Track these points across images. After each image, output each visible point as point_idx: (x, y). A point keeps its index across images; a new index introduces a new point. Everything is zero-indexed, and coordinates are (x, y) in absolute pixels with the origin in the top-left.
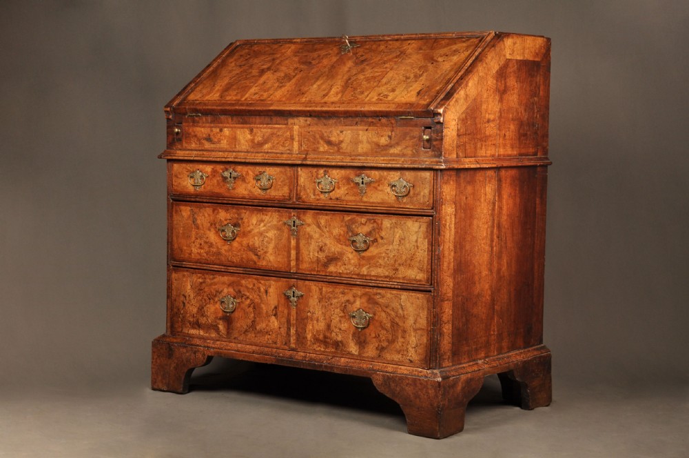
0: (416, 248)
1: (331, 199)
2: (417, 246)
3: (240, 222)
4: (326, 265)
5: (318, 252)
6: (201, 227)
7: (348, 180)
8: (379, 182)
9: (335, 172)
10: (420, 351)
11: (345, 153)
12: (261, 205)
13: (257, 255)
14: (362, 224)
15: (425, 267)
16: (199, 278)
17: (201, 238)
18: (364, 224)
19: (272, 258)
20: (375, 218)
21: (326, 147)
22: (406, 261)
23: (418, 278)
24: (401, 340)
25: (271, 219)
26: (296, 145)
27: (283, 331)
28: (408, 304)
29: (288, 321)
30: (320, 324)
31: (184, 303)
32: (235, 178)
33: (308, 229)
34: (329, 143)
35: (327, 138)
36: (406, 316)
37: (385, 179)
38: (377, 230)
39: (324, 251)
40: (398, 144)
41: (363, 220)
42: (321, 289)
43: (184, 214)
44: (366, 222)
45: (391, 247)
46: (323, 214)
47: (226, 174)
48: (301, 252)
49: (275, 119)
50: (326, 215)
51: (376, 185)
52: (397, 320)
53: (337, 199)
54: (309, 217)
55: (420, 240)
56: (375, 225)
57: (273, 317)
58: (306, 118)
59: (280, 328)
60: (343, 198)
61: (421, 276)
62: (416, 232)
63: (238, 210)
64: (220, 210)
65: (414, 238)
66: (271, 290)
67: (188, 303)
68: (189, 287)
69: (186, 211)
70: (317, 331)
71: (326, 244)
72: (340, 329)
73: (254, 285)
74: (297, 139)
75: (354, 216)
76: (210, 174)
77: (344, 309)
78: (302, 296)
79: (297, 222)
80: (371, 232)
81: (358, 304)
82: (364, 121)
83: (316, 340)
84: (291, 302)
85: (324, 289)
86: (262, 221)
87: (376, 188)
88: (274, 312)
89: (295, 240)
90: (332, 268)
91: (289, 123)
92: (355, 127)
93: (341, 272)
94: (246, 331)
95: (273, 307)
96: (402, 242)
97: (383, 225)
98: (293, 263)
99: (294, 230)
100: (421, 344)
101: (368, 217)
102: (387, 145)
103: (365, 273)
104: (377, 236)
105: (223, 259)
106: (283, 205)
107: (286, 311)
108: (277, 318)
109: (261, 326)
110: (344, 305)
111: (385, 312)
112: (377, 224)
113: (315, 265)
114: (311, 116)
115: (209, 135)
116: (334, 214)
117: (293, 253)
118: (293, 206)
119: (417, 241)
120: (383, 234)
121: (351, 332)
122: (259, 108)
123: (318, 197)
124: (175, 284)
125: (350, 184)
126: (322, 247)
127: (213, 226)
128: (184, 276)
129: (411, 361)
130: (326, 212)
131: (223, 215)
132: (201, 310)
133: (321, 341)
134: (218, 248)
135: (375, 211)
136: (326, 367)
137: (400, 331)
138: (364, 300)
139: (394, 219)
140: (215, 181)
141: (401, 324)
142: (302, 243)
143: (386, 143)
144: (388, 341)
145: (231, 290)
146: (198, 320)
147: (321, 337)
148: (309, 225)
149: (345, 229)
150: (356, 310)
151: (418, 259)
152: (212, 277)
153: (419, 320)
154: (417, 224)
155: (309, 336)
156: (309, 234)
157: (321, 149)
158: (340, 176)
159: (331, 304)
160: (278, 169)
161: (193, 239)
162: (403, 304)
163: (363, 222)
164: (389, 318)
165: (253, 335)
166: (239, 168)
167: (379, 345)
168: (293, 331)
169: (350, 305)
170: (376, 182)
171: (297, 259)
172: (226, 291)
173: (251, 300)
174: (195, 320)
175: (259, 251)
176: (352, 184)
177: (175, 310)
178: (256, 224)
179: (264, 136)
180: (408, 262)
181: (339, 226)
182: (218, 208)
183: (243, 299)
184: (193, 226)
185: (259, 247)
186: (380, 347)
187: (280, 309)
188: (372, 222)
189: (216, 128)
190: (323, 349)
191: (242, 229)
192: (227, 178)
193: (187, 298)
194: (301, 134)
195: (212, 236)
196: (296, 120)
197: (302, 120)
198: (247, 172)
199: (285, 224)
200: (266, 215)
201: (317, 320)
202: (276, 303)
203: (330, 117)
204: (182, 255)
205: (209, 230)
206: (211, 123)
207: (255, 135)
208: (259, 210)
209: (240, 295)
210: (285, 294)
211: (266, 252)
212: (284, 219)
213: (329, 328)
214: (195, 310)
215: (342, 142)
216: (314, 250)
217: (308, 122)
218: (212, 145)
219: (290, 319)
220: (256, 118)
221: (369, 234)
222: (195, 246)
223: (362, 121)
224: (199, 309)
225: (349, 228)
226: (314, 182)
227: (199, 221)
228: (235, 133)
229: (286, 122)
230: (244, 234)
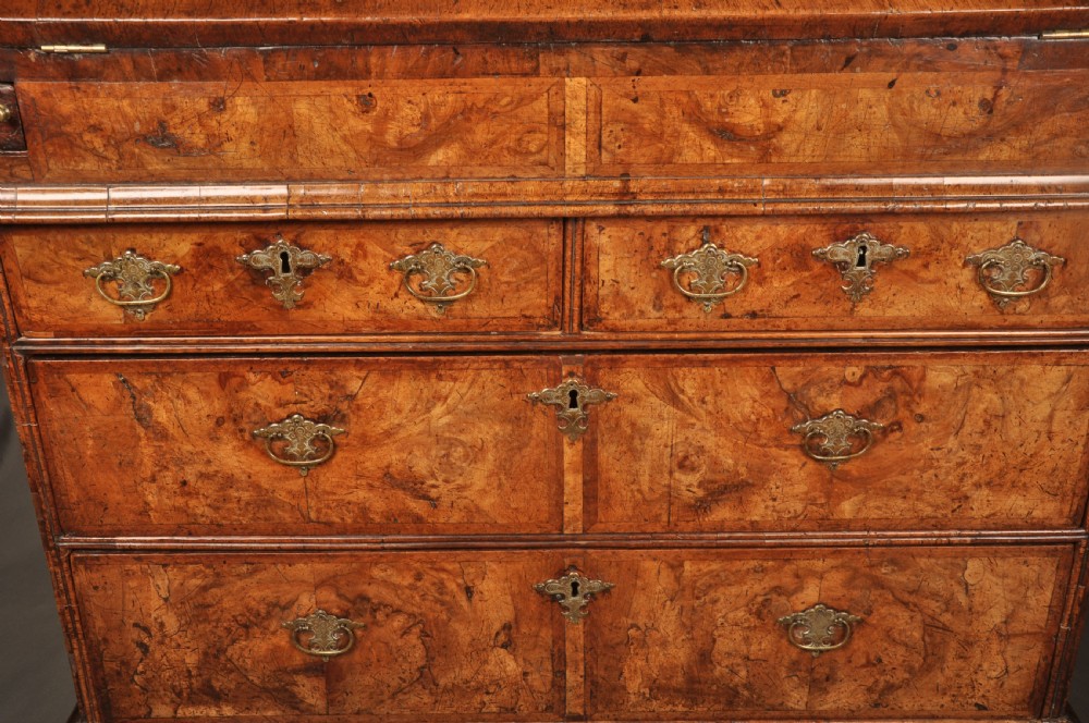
0: (1044, 437)
1: (727, 316)
2: (1050, 432)
3: (344, 406)
4: (701, 507)
5: (671, 473)
6: (172, 430)
7: (800, 256)
8: (928, 254)
9: (747, 233)
10: (1016, 683)
11: (792, 166)
13: (426, 497)
14: (845, 382)
15: (1069, 486)
16: (195, 575)
17: (181, 463)
18: (858, 385)
19: (486, 503)
20: (899, 362)
21: (711, 150)
22: (1002, 474)
23: (1037, 513)
24: (952, 664)
25: (476, 390)
26: (576, 148)
27: (540, 680)
28: (989, 580)
29: (559, 660)
30: (672, 650)
31: (144, 648)
32: (304, 271)
33: (631, 411)
34: (725, 134)
35: (715, 117)
36: (979, 608)
37: (953, 246)
38: (902, 399)
39: (693, 469)
40: (1017, 127)
41: (853, 371)
42: (676, 566)
43: (91, 396)
44: (863, 377)
45: (952, 443)
46: (691, 363)
47: (265, 257)
48: (604, 476)
49: (474, 57)
50: (705, 364)
51: (914, 265)
52: (946, 618)
53: (754, 315)
54: (633, 379)
55: (1059, 415)
56: (898, 383)
57: (500, 651)
58: (617, 50)
59: (525, 674)
60: (776, 310)
61: (1047, 509)
62: (1051, 395)
63: (331, 372)
64: (251, 377)
65: (1044, 410)
66: (487, 585)
67: (161, 643)
68: (156, 602)
69: (98, 389)
70: (661, 668)
71: (701, 450)
72: (748, 658)
73: (419, 577)
74: (580, 122)
75: (818, 363)
76: (188, 259)
77: (761, 610)
78: (606, 591)
79: (587, 393)
80: (878, 403)
81: (811, 593)
82: (880, 55)
84: (565, 609)
85: (687, 566)
86: (439, 398)
87: (913, 276)
88: (502, 638)
89: (579, 446)
90: (723, 513)
91: (543, 69)
92: (844, 77)
93: (756, 518)
94: (400, 690)
95: (497, 626)
96: (996, 424)
97: (927, 384)
98: (573, 509)
99: (573, 417)
100: (1020, 668)
101: (871, 363)
102: (971, 135)
103: (848, 516)
104: (903, 413)
105: (287, 517)
106: (525, 346)
107: (546, 635)
108: (513, 652)
110: (760, 599)
111: (906, 604)
112: (907, 380)
113: (660, 509)
114: (645, 39)
115: (162, 124)
116: (734, 361)
117: (573, 481)
118: (568, 345)
119: (1051, 418)
120: (923, 407)
121: (786, 663)
122: (406, 18)
123: (672, 314)
124: (95, 601)
125: (808, 268)
126: (686, 458)
127: (228, 425)
128: (128, 574)
129: (980, 707)
130: (701, 356)
131: (265, 390)
132: (216, 657)
133: (677, 691)
134: (257, 487)
135: (902, 343)
137: (953, 644)
138: (835, 579)
139: (969, 364)
140: (218, 286)
141: (958, 626)
142: (607, 453)
143: (968, 127)
144: (910, 670)
145: (328, 595)
146: (208, 686)
147: (679, 680)
148: (634, 399)
149: (782, 403)
150: (803, 607)
151: (1049, 466)
152: (244, 568)
153: (1023, 613)
154: (1057, 374)
155: (635, 685)
156: (633, 425)
157: (690, 156)
158: (767, 241)
159: (715, 602)
160: (498, 234)
161: (148, 468)
162: (970, 581)
163: (849, 379)
164: (919, 617)
165: (426, 699)
166: (321, 237)
167: (877, 681)
168: (573, 678)
169: (783, 599)
170: (917, 254)
171: (590, 496)
172: (306, 601)
173: (412, 615)
174: (196, 683)
175: (433, 486)
176: (817, 267)
177: (110, 666)
178: (413, 410)
179: (426, 117)
180: (1011, 475)
181: (756, 393)
182: (242, 370)
183: (380, 616)
184: (141, 431)
185: (433, 475)
186: (881, 685)
187: (524, 630)
188: (886, 374)
189: (190, 98)
190: (680, 708)
191: (355, 428)
192: (272, 272)
193: (154, 630)
194: (599, 105)
195: (230, 457)
196: (574, 58)
197: (601, 55)
198: (360, 246)
199: (536, 400)
200: (455, 380)
201: (664, 644)
202: (507, 614)
203: (734, 43)
204: (108, 520)
205: (214, 438)
206: (164, 76)
207: (386, 117)
208: (422, 365)
209: (368, 606)
210: (540, 592)
211: (460, 488)
212: (529, 387)
213: (705, 657)
214: (191, 660)
215: (780, 129)
216: (656, 469)
217: (633, 64)
218: (182, 162)
219: (562, 654)
220: (383, 55)
221: (871, 410)
222: (161, 488)
223: (874, 53)
224: (206, 654)
225: (793, 399)
226: (660, 267)
227: (161, 415)
228: (289, 114)
229: (528, 66)
230: (366, 442)
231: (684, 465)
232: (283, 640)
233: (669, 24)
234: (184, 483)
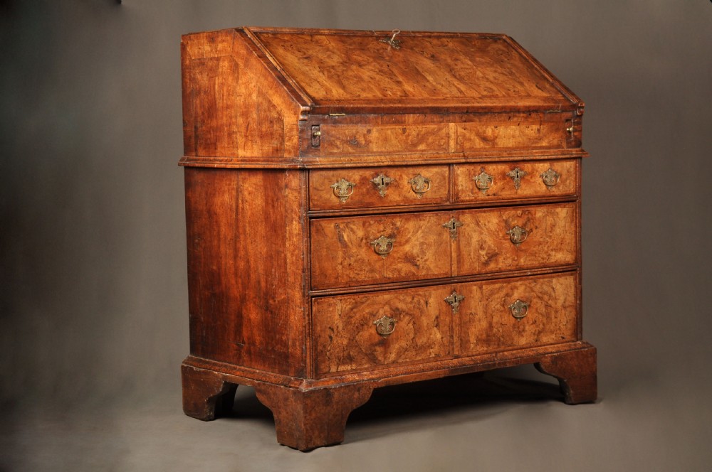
0: (565, 232)
1: (488, 195)
2: (566, 230)
3: (395, 231)
4: (487, 263)
5: (478, 251)
6: (349, 244)
7: (504, 175)
8: (531, 174)
9: (491, 168)
10: (570, 326)
11: (500, 148)
12: (416, 211)
13: (416, 265)
15: (572, 248)
16: (349, 304)
17: (350, 257)
18: (521, 217)
19: (432, 266)
20: (529, 209)
21: (482, 144)
22: (557, 246)
23: (567, 259)
24: (554, 321)
25: (429, 224)
26: (452, 143)
27: (446, 340)
28: (559, 286)
29: (451, 329)
30: (482, 323)
31: (331, 337)
32: (387, 184)
33: (468, 229)
34: (485, 139)
35: (482, 134)
36: (557, 297)
37: (536, 171)
38: (532, 221)
39: (484, 249)
40: (546, 136)
41: (519, 212)
42: (481, 288)
43: (327, 232)
44: (522, 214)
46: (481, 212)
47: (378, 180)
48: (462, 253)
49: (429, 117)
50: (485, 212)
51: (529, 177)
52: (550, 302)
53: (494, 195)
54: (467, 218)
55: (567, 225)
56: (530, 216)
57: (435, 328)
58: (461, 115)
59: (442, 338)
60: (499, 193)
61: (569, 258)
62: (564, 218)
63: (393, 220)
64: (372, 223)
65: (563, 223)
66: (431, 301)
67: (336, 336)
68: (337, 317)
69: (329, 226)
70: (479, 331)
71: (485, 242)
72: (502, 324)
73: (413, 299)
74: (453, 136)
75: (511, 210)
76: (358, 181)
77: (504, 304)
78: (463, 299)
79: (457, 223)
80: (526, 223)
81: (516, 296)
82: (516, 117)
83: (479, 340)
84: (453, 308)
85: (484, 287)
86: (420, 227)
87: (529, 181)
88: (436, 322)
89: (456, 243)
90: (492, 265)
91: (444, 120)
92: (509, 122)
93: (500, 267)
94: (406, 350)
95: (434, 317)
96: (554, 228)
97: (536, 216)
98: (455, 267)
99: (454, 232)
100: (570, 320)
101: (523, 209)
102: (536, 139)
103: (522, 264)
104: (532, 226)
105: (378, 276)
106: (441, 208)
107: (448, 319)
108: (439, 329)
109: (421, 341)
110: (503, 299)
111: (540, 298)
112: (532, 215)
113: (476, 265)
114: (467, 112)
115: (355, 137)
116: (491, 210)
117: (454, 255)
118: (451, 207)
119: (565, 226)
120: (537, 224)
122: (417, 105)
123: (476, 195)
125: (506, 179)
126: (482, 245)
127: (364, 241)
128: (330, 305)
129: (563, 338)
130: (483, 209)
131: (375, 228)
132: (353, 340)
133: (484, 341)
134: (370, 264)
135: (529, 202)
136: (499, 364)
137: (553, 312)
138: (521, 289)
139: (545, 209)
140: (365, 190)
141: (553, 305)
142: (463, 243)
143: (536, 136)
144: (544, 324)
145: (387, 309)
146: (349, 354)
147: (484, 336)
148: (468, 225)
149: (504, 224)
150: (514, 301)
151: (567, 242)
152: (364, 299)
153: (568, 298)
154: (565, 210)
155: (473, 339)
156: (468, 234)
157: (477, 146)
158: (496, 171)
159: (492, 301)
160: (435, 170)
161: (340, 259)
162: (554, 287)
163: (519, 215)
164: (543, 302)
165: (414, 353)
166: (392, 172)
168: (456, 338)
169: (509, 298)
170: (529, 174)
171: (459, 261)
172: (381, 312)
173: (411, 315)
174: (346, 353)
175: (418, 260)
176: (508, 178)
177: (320, 348)
178: (413, 232)
179: (418, 135)
180: (559, 246)
181: (497, 221)
182: (369, 220)
183: (402, 316)
184: (340, 245)
185: (418, 256)
186: (537, 332)
187: (442, 318)
188: (527, 213)
189: (362, 129)
190: (485, 349)
191: (398, 240)
192: (379, 184)
193: (335, 329)
194: (457, 131)
195: (363, 253)
196: (451, 118)
197: (457, 117)
198: (401, 176)
199: (444, 227)
200: (424, 220)
201: (480, 320)
202: (437, 313)
203: (486, 113)
204: (327, 282)
205: (360, 246)
206: (357, 123)
207: (409, 135)
208: (416, 216)
209: (398, 312)
210: (445, 301)
211: (426, 261)
212: (442, 222)
213: (491, 326)
214: (345, 342)
215: (496, 137)
216: (475, 250)
217: (464, 119)
218: (358, 149)
219: (452, 327)
220: (409, 117)
221: (524, 226)
222: (343, 267)
223: (514, 116)
224: (350, 339)
225: (506, 222)
226: (472, 180)
227: (346, 238)
228: (385, 134)
229: (441, 120)
230: (401, 244)
231: (482, 248)
232: (373, 331)
233: (473, 107)
234: (350, 265)
